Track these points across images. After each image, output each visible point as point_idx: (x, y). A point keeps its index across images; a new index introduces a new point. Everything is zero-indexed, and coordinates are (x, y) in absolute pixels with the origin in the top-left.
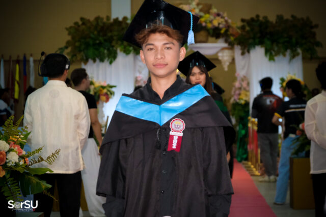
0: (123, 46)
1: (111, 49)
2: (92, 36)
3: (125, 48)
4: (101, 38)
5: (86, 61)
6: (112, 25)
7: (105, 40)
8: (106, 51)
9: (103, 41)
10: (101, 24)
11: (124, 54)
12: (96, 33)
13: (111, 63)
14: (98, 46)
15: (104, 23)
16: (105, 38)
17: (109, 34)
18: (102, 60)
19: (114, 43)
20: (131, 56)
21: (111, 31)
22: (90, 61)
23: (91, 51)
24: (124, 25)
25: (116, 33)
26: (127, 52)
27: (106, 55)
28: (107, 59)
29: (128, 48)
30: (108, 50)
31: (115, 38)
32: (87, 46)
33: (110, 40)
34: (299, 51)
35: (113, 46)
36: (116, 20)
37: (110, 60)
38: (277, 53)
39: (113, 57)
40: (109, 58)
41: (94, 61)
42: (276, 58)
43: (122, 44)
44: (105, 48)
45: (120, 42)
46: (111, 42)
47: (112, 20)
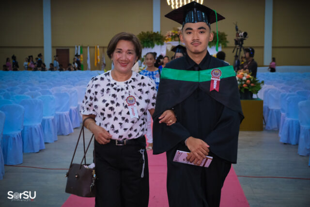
0: (157, 42)
2: (146, 38)
5: (143, 47)
7: (150, 40)
10: (149, 34)
13: (152, 48)
14: (148, 42)
17: (152, 38)
18: (149, 47)
19: (154, 41)
20: (160, 46)
22: (145, 48)
23: (145, 44)
24: (157, 35)
26: (158, 44)
27: (150, 45)
30: (151, 43)
31: (154, 39)
32: (144, 42)
33: (152, 40)
34: (220, 44)
36: (154, 33)
38: (213, 45)
39: (153, 46)
41: (146, 47)
42: (212, 47)
47: (152, 33)
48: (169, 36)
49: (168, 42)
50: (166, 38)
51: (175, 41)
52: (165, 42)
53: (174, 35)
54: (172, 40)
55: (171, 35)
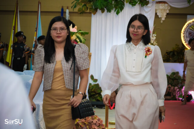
8: (113, 2)
13: (117, 13)
20: (137, 7)
22: (99, 11)
23: (99, 2)
26: (133, 4)
27: (113, 6)
28: (114, 9)
39: (119, 7)
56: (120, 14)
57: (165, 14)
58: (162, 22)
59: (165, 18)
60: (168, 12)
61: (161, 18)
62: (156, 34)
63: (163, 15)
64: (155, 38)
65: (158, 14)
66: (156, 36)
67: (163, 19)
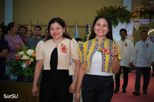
0: (121, 19)
1: (116, 20)
2: (107, 14)
3: (122, 20)
4: (111, 16)
6: (117, 9)
7: (113, 17)
8: (113, 21)
9: (112, 17)
10: (112, 9)
11: (121, 23)
12: (109, 13)
15: (113, 9)
16: (113, 15)
17: (115, 14)
19: (117, 17)
21: (116, 13)
24: (122, 10)
25: (118, 14)
26: (122, 22)
27: (113, 23)
28: (113, 25)
29: (123, 20)
30: (114, 21)
31: (117, 15)
33: (115, 16)
35: (116, 19)
37: (115, 25)
40: (114, 24)
43: (121, 18)
44: (113, 20)
45: (119, 17)
46: (115, 17)
48: (137, 11)
49: (135, 20)
50: (134, 15)
51: (145, 18)
52: (132, 19)
53: (143, 10)
54: (140, 18)
55: (139, 10)
56: (116, 27)
57: (138, 27)
58: (137, 31)
59: (139, 29)
60: (140, 26)
61: (136, 29)
62: (134, 37)
63: (137, 28)
64: (133, 39)
65: (135, 27)
66: (134, 38)
67: (137, 30)
